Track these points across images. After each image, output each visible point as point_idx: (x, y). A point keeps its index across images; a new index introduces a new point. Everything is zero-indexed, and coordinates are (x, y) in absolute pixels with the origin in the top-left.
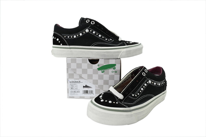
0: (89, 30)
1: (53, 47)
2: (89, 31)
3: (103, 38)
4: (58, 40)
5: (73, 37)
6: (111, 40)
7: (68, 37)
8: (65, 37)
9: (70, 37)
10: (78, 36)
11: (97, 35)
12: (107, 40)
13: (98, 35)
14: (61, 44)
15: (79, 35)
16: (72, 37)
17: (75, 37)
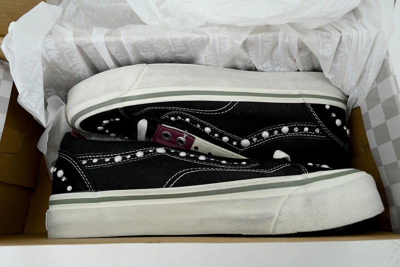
2: (239, 142)
3: (199, 123)
5: (291, 130)
7: (306, 129)
9: (301, 129)
10: (276, 132)
11: (217, 132)
12: (184, 117)
14: (327, 107)
15: (271, 133)
16: (296, 129)
17: (285, 130)
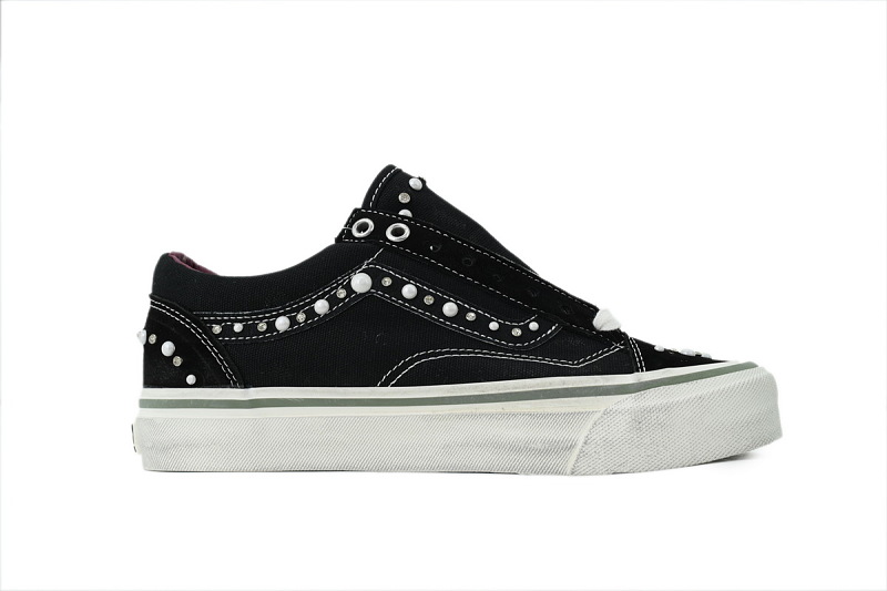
0: (376, 277)
1: (145, 404)
2: (376, 284)
3: (468, 323)
4: (167, 348)
6: (534, 326)
7: (238, 329)
8: (217, 329)
11: (426, 308)
12: (504, 332)
13: (439, 303)
15: (311, 313)
17: (282, 323)
